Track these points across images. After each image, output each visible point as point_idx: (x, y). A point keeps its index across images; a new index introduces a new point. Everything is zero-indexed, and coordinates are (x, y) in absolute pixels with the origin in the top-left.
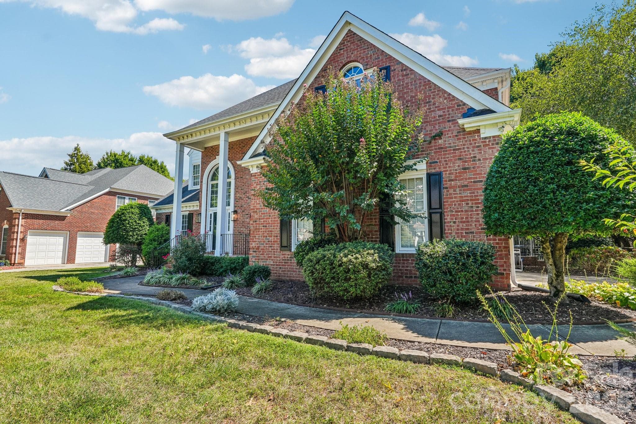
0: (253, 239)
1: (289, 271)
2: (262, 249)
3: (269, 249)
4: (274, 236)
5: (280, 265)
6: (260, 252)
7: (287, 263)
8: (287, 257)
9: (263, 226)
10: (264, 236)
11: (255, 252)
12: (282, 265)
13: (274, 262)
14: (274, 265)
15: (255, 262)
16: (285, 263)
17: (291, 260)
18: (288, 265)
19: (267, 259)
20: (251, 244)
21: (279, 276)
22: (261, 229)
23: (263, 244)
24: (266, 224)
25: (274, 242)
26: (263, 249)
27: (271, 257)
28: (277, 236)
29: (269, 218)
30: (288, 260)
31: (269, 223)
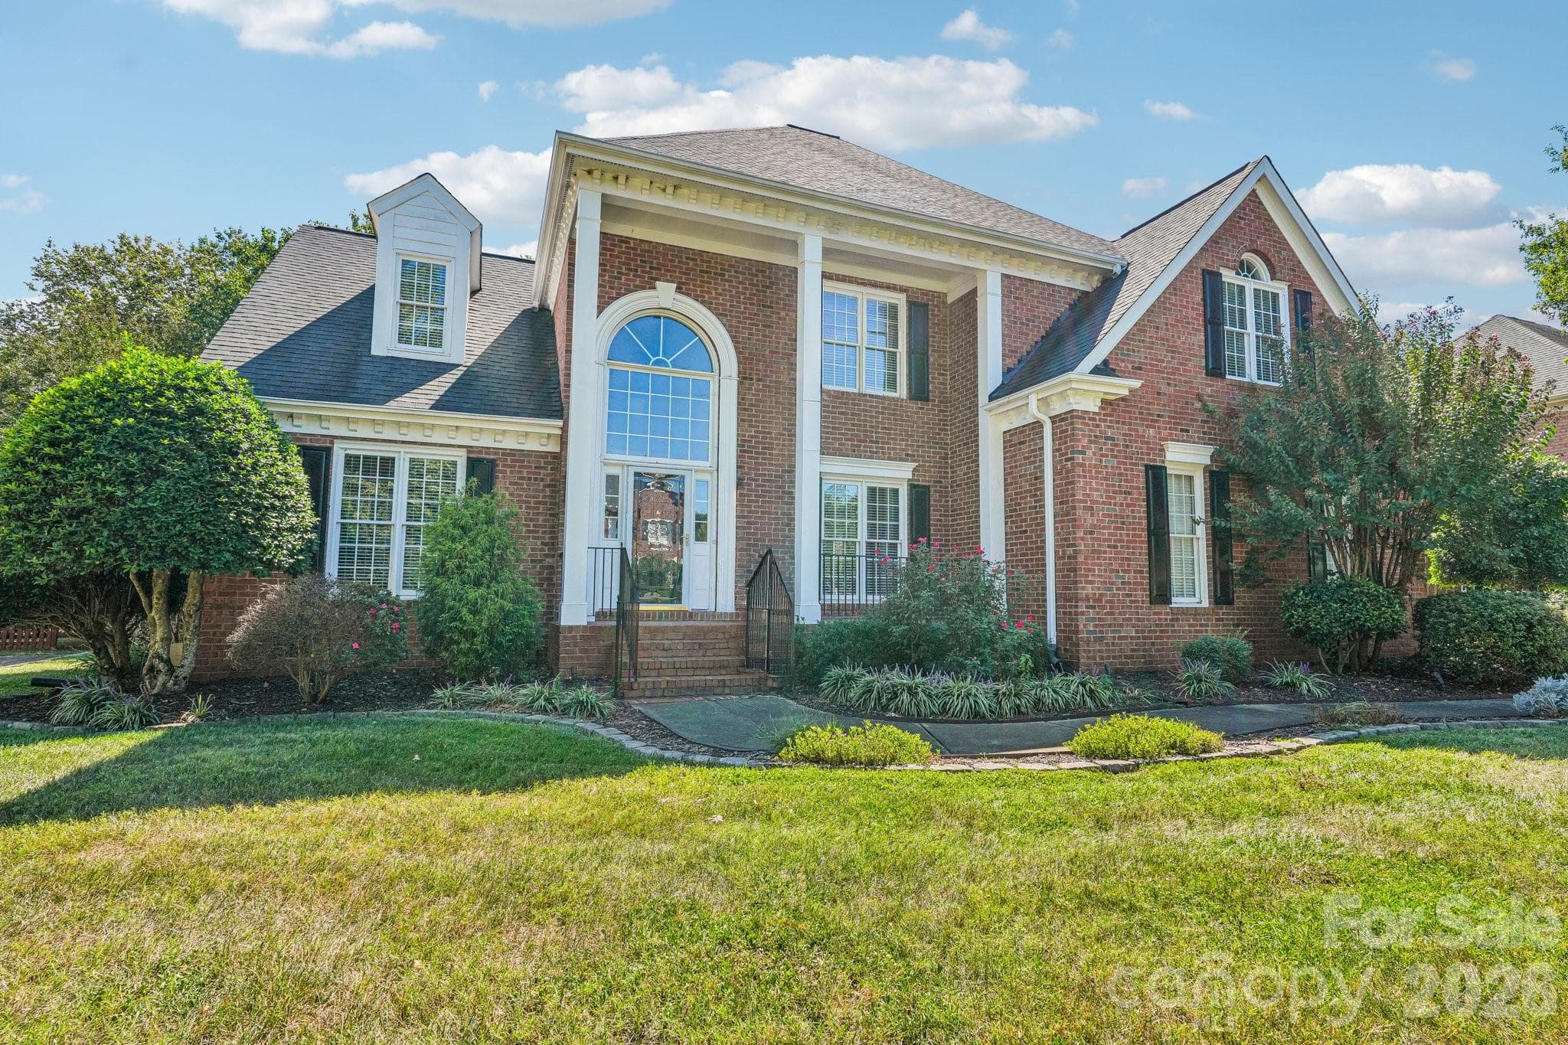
0: (1087, 576)
1: (1169, 650)
2: (1107, 602)
3: (1124, 602)
4: (1136, 572)
5: (1151, 638)
6: (1104, 607)
7: (1167, 631)
8: (1166, 620)
9: (1109, 546)
10: (1112, 571)
11: (1093, 607)
12: (1157, 638)
13: (1137, 632)
14: (1139, 638)
15: (1094, 632)
16: (1161, 631)
17: (1173, 626)
18: (1168, 637)
19: (1122, 626)
20: (1083, 588)
21: (1151, 662)
22: (1105, 552)
23: (1110, 589)
24: (1115, 541)
25: (1135, 584)
26: (1111, 601)
27: (1130, 619)
28: (1141, 572)
29: (1122, 529)
30: (1167, 625)
31: (1122, 541)
